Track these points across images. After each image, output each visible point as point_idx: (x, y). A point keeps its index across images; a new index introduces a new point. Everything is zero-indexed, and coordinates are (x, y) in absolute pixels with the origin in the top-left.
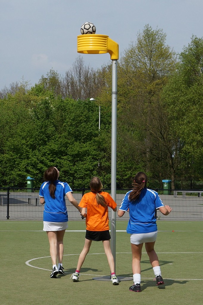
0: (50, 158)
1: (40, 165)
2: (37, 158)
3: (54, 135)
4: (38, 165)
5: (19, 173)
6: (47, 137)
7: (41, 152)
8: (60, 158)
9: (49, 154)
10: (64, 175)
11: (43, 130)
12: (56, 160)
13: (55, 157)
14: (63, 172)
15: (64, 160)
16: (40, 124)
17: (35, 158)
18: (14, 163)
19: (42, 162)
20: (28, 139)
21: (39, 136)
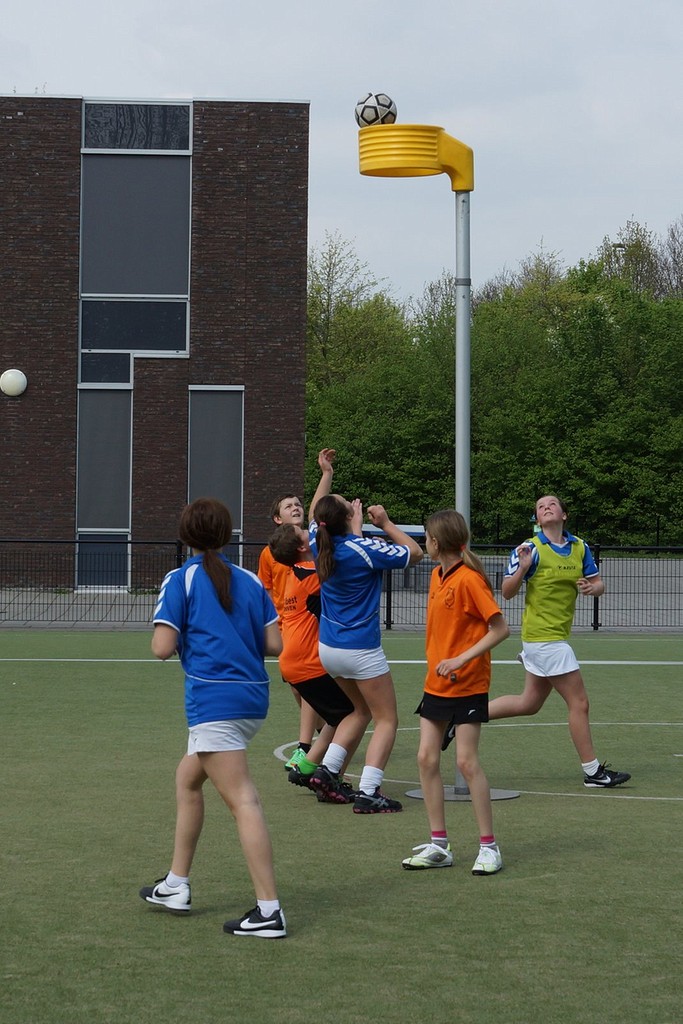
0: (603, 462)
1: (574, 483)
2: (568, 463)
3: (612, 400)
4: (569, 482)
5: (519, 502)
6: (595, 405)
7: (578, 446)
8: (629, 461)
9: (599, 452)
10: (642, 507)
11: (584, 386)
12: (619, 468)
13: (615, 460)
14: (638, 499)
15: (641, 467)
16: (577, 368)
17: (561, 462)
18: (505, 477)
19: (579, 473)
20: (543, 410)
21: (572, 401)
